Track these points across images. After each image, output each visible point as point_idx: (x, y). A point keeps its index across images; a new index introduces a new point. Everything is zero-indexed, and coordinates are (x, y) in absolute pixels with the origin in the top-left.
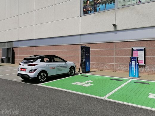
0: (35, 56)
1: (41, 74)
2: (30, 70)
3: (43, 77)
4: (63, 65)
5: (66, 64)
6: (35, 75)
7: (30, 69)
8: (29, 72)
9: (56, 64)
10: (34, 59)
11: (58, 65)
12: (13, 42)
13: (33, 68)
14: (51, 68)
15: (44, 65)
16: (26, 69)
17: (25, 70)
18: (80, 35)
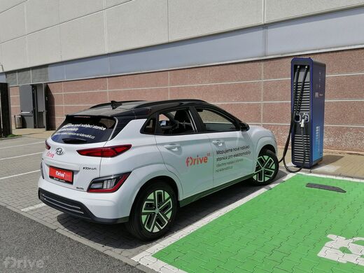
0: (114, 104)
1: (151, 197)
2: (95, 181)
3: (157, 211)
4: (237, 144)
5: (246, 138)
6: (118, 205)
7: (96, 175)
8: (90, 190)
9: (210, 140)
10: (112, 118)
11: (216, 144)
12: (46, 66)
13: (109, 166)
14: (190, 161)
15: (163, 149)
16: (73, 172)
17: (68, 176)
18: (265, 26)
